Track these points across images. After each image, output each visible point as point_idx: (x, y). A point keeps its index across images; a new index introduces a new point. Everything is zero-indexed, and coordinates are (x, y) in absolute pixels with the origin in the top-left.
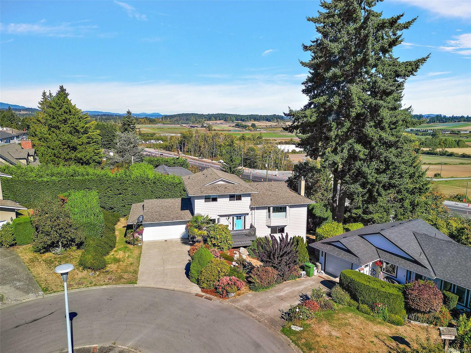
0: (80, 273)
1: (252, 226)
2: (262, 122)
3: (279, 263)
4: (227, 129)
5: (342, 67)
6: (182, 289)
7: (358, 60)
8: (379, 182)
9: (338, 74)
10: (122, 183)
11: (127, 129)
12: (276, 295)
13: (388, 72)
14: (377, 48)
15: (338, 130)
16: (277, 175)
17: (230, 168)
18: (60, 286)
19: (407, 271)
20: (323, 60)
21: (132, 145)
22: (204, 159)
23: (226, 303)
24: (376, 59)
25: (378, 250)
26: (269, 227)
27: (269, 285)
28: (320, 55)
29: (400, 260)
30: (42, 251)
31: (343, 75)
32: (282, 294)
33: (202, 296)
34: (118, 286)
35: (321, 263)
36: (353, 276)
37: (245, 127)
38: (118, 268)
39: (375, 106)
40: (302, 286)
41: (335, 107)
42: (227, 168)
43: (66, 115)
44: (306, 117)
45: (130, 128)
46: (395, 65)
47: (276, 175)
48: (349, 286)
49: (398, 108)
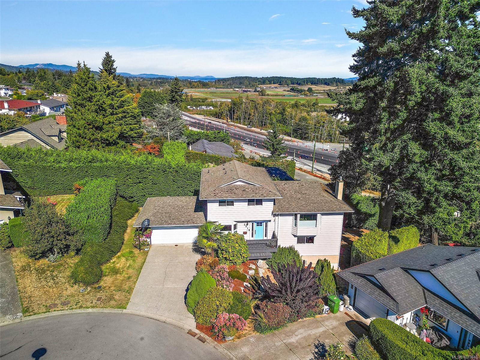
0: (69, 288)
1: (274, 236)
2: (319, 86)
3: (293, 300)
4: (281, 93)
5: (403, 39)
6: (174, 322)
7: (424, 30)
8: (439, 192)
9: (395, 49)
10: (141, 171)
11: (174, 96)
12: (285, 341)
13: (466, 46)
14: (453, 14)
15: (390, 122)
16: (329, 150)
17: (273, 145)
18: (44, 306)
19: (462, 329)
20: (377, 29)
21: (171, 118)
22: (253, 129)
23: (221, 348)
24: (449, 28)
25: (426, 291)
26: (295, 236)
27: (279, 325)
28: (374, 22)
29: (454, 311)
30: (38, 256)
31: (402, 50)
32: (293, 340)
33: (194, 335)
34: (106, 311)
35: (349, 297)
36: (386, 330)
37: (300, 91)
38: (113, 283)
39: (442, 94)
40: (321, 328)
41: (388, 94)
42: (270, 145)
43: (90, 92)
44: (349, 103)
45: (178, 95)
46: (477, 36)
47: (327, 150)
48: (379, 342)
49: (474, 94)
